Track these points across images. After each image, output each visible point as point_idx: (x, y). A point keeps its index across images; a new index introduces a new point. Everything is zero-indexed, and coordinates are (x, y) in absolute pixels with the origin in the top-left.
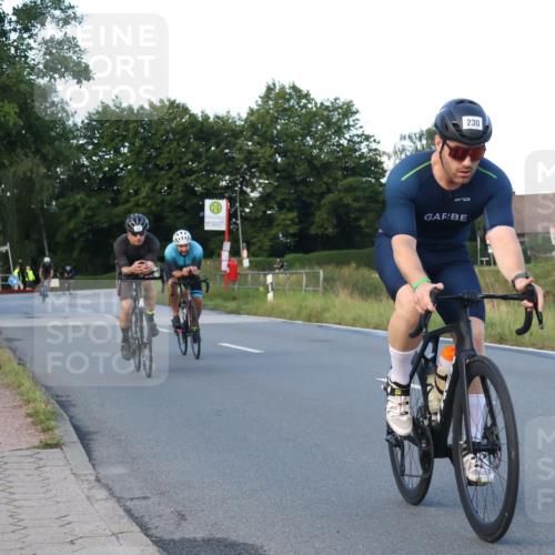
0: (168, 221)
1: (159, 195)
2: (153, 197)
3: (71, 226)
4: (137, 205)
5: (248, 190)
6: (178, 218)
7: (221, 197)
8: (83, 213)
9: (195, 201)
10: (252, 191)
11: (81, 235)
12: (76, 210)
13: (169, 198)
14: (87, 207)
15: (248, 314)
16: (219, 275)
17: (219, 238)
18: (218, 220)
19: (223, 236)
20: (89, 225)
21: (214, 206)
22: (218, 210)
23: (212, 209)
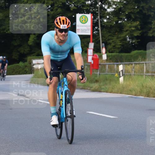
0: (51, 28)
5: (106, 7)
7: (88, 13)
10: (108, 8)
13: (52, 12)
15: (107, 92)
16: (86, 65)
17: (86, 40)
18: (85, 28)
19: (89, 39)
21: (82, 18)
22: (85, 21)
23: (81, 21)
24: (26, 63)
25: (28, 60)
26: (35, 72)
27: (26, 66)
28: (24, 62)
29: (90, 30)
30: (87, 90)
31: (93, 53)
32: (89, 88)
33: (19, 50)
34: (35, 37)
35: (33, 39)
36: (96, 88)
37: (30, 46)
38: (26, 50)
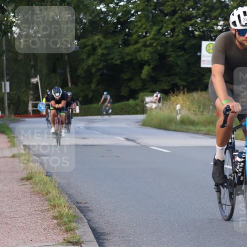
0: (170, 59)
1: (163, 38)
2: (159, 39)
3: (90, 62)
4: (145, 45)
6: (179, 56)
8: (100, 51)
12: (94, 48)
14: (104, 46)
16: (212, 105)
20: (104, 62)
21: (209, 47)
23: (208, 50)
24: (138, 101)
25: (140, 98)
26: (148, 112)
27: (137, 105)
28: (135, 100)
32: (214, 134)
33: (129, 85)
35: (148, 71)
37: (143, 80)
38: (138, 85)
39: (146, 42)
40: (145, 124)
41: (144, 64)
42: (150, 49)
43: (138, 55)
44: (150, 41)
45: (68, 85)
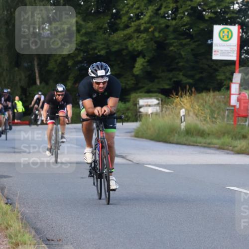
0: (171, 48)
1: (162, 21)
2: (157, 22)
6: (183, 45)
7: (232, 23)
9: (202, 26)
11: (76, 63)
13: (174, 22)
14: (83, 31)
16: (227, 110)
17: (228, 68)
18: (228, 48)
19: (233, 67)
20: (84, 52)
21: (223, 32)
22: (228, 37)
23: (221, 36)
24: (129, 105)
25: (132, 100)
26: (143, 119)
27: (128, 109)
28: (125, 103)
29: (236, 52)
30: (228, 151)
31: (240, 90)
32: (231, 148)
34: (144, 62)
35: (142, 65)
36: (243, 149)
37: (136, 77)
38: (129, 83)
39: (139, 26)
40: (138, 135)
41: (138, 56)
42: (144, 35)
43: (129, 43)
44: (144, 25)
45: (35, 83)
